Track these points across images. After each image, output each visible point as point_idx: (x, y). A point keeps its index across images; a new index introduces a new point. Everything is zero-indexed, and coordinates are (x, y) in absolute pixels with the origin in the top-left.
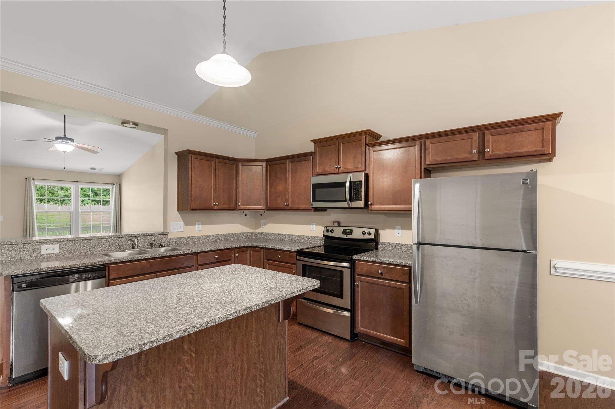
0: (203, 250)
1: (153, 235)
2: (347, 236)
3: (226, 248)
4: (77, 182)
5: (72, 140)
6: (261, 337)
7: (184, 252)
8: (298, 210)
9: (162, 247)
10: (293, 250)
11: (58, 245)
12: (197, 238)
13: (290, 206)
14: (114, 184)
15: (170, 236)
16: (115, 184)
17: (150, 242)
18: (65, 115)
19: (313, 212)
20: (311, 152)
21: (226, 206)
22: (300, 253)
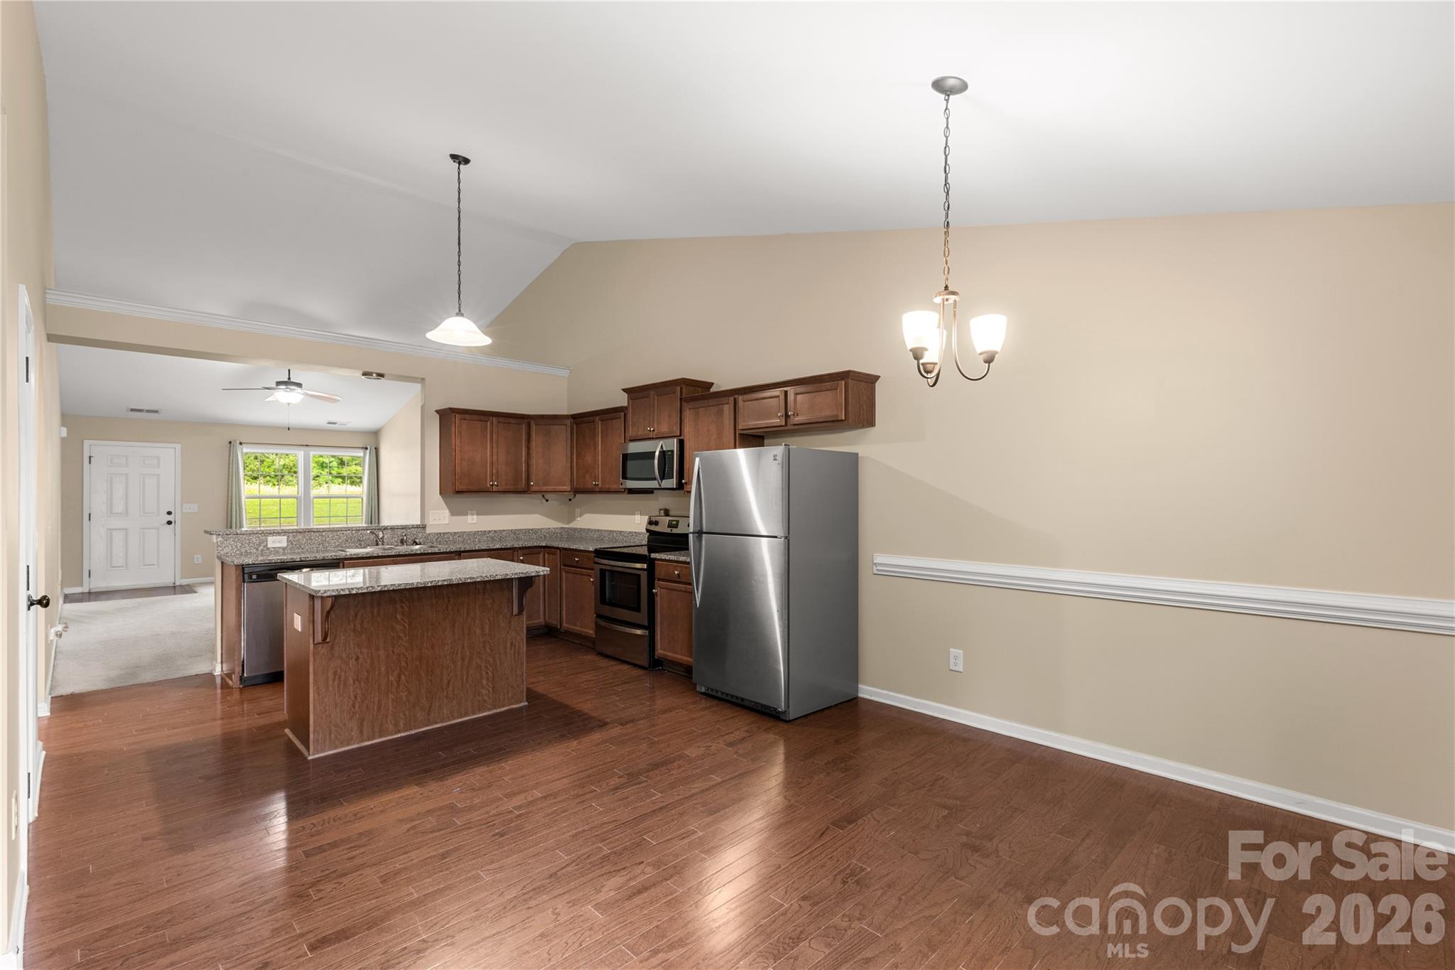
0: (468, 548)
1: (404, 528)
2: (671, 530)
3: (503, 547)
4: (307, 446)
5: (299, 385)
6: (487, 626)
7: (439, 550)
8: (608, 492)
9: (417, 544)
10: (591, 549)
11: (286, 537)
12: (469, 534)
13: (600, 485)
14: (367, 448)
15: (428, 531)
16: (369, 447)
17: (400, 538)
18: (289, 370)
19: (626, 496)
20: (622, 407)
21: (511, 488)
22: (600, 553)
